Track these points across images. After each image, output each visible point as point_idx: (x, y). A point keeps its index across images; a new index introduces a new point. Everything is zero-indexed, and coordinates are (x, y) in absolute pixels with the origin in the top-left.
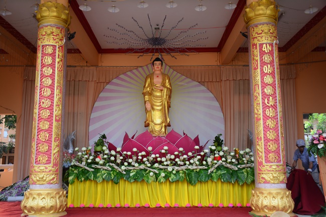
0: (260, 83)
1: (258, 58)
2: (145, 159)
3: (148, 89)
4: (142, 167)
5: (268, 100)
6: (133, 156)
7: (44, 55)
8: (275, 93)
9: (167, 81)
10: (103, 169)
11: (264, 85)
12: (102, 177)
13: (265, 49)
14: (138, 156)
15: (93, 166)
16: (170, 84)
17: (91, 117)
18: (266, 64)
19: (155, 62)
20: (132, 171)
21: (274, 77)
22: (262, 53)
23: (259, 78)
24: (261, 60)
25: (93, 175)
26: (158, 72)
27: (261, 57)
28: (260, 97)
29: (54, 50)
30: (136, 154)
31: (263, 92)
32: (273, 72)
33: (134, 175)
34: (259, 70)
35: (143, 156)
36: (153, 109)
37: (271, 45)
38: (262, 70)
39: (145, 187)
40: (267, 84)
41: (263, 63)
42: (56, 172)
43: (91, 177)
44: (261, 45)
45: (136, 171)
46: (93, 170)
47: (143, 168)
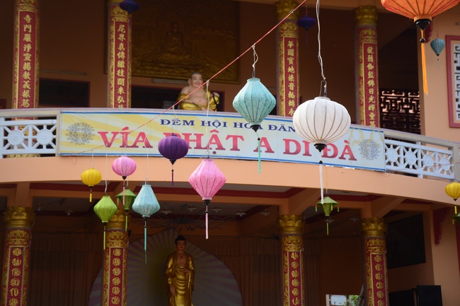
0: (288, 286)
1: (288, 264)
3: (171, 270)
5: (295, 300)
7: (113, 257)
8: (300, 294)
9: (191, 263)
11: (292, 288)
13: (293, 257)
16: (193, 266)
17: (91, 297)
18: (294, 270)
19: (179, 241)
21: (299, 281)
22: (291, 260)
23: (288, 281)
24: (290, 266)
26: (181, 252)
27: (290, 263)
28: (288, 297)
29: (122, 252)
31: (291, 293)
32: (299, 276)
34: (288, 274)
36: (177, 293)
37: (298, 253)
38: (290, 274)
40: (294, 287)
41: (292, 269)
44: (290, 253)
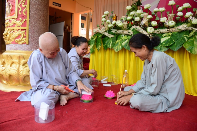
2: (188, 14)
4: (183, 27)
6: (168, 13)
10: (125, 35)
12: (121, 45)
14: (177, 12)
15: (113, 31)
20: (164, 35)
25: (111, 42)
30: (174, 9)
33: (167, 42)
35: (185, 11)
39: (187, 61)
42: (22, 26)
43: (109, 45)
45: (170, 34)
46: (113, 36)
47: (184, 29)
